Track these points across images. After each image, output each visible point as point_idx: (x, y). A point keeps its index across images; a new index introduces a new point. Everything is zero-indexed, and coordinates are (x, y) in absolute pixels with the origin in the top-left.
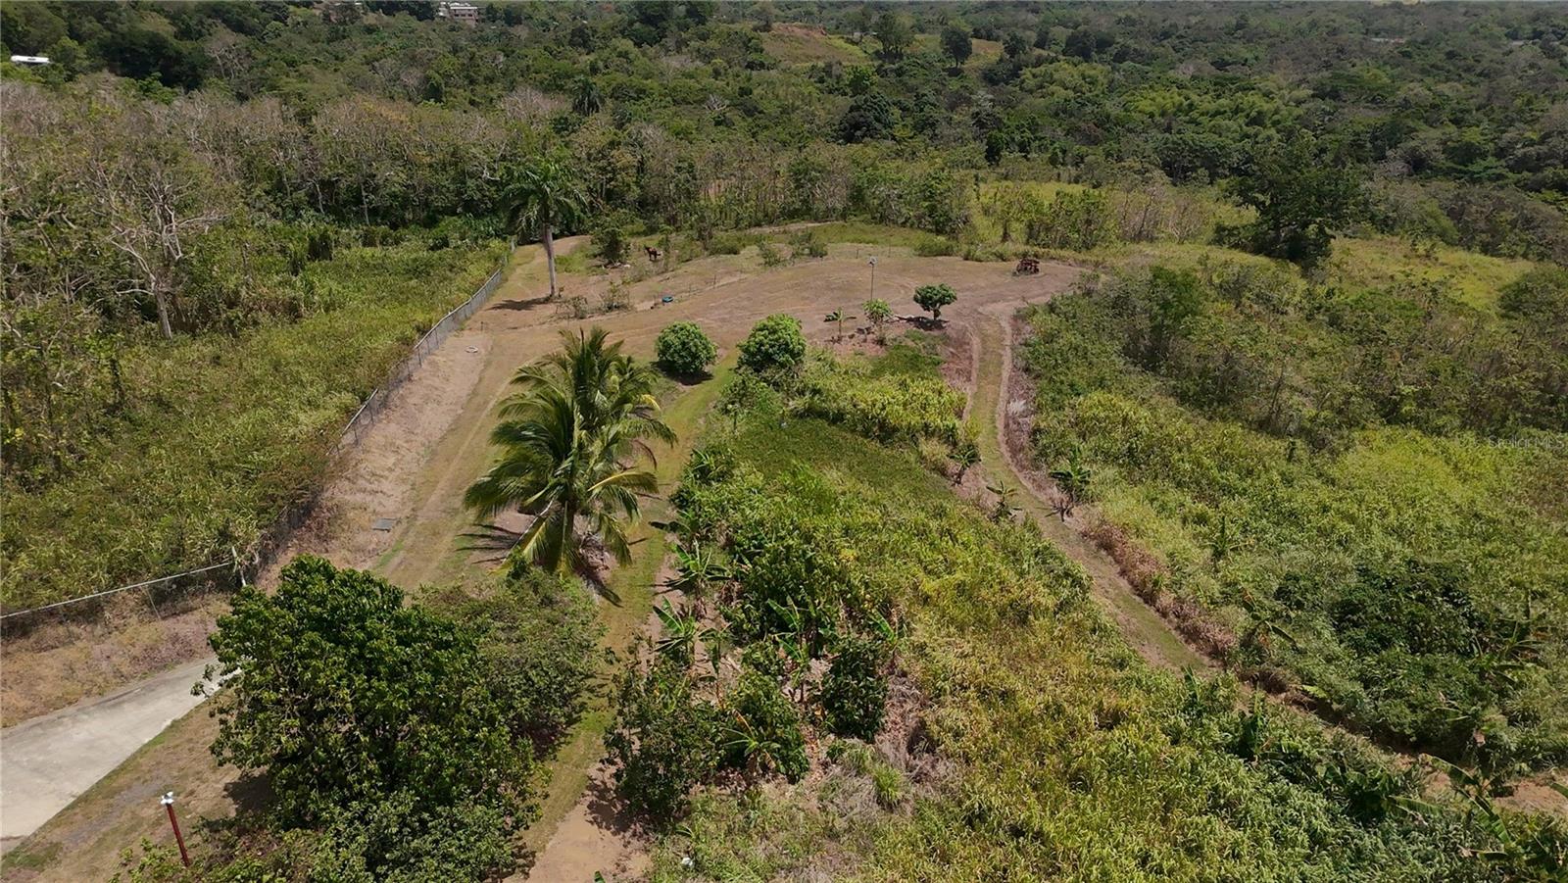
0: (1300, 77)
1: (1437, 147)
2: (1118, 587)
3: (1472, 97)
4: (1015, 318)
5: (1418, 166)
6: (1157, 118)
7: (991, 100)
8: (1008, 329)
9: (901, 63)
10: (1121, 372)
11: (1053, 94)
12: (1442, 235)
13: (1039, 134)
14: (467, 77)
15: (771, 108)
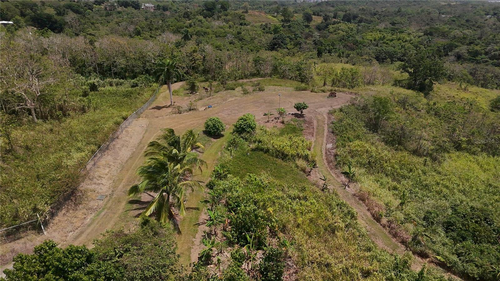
0: (419, 28)
1: (465, 52)
2: (366, 216)
3: (476, 34)
4: (329, 113)
5: (459, 57)
6: (373, 42)
7: (319, 36)
8: (326, 118)
9: (290, 24)
10: (365, 133)
11: (339, 33)
12: (469, 82)
13: (335, 47)
14: (149, 28)
15: (247, 38)
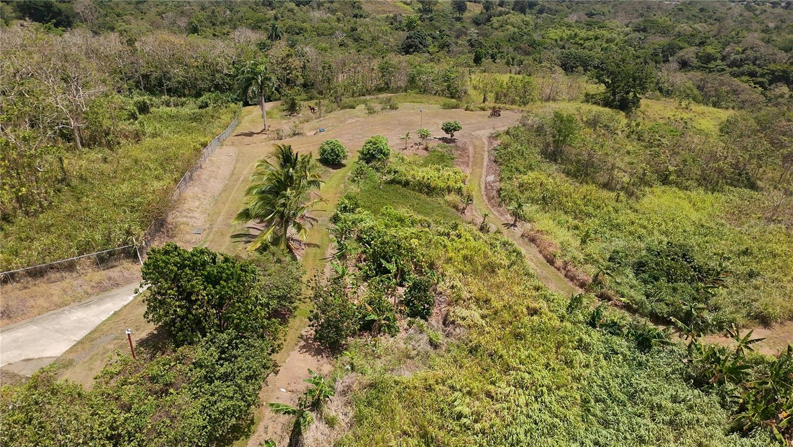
0: (628, 21)
1: (693, 56)
2: (537, 258)
3: (711, 31)
4: (489, 138)
5: (684, 65)
6: (559, 42)
7: (477, 33)
8: (486, 143)
9: (432, 15)
10: (539, 162)
11: (508, 30)
12: (694, 99)
13: (501, 50)
14: (211, 22)
15: (367, 37)
